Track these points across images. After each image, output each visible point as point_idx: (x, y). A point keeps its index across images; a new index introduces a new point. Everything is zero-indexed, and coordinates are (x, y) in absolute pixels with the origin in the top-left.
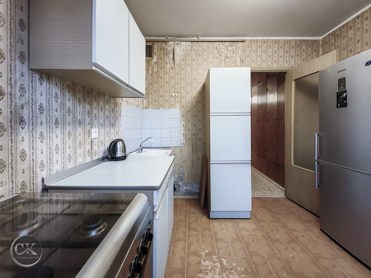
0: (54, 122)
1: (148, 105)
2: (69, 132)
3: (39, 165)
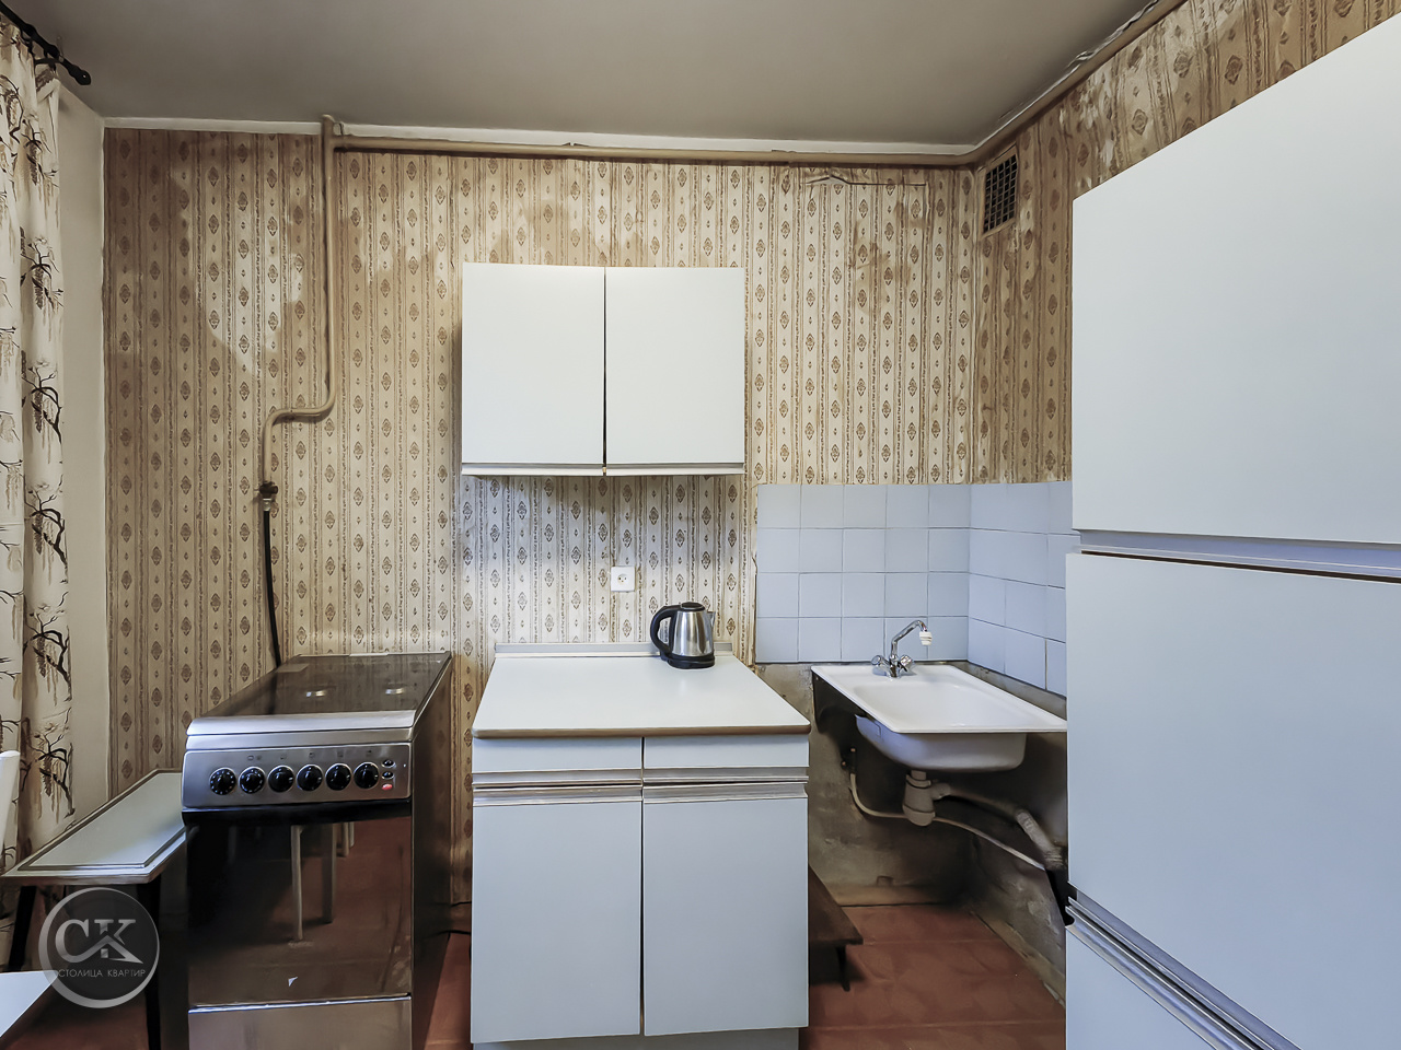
1: (994, 461)
2: (549, 574)
3: (490, 622)
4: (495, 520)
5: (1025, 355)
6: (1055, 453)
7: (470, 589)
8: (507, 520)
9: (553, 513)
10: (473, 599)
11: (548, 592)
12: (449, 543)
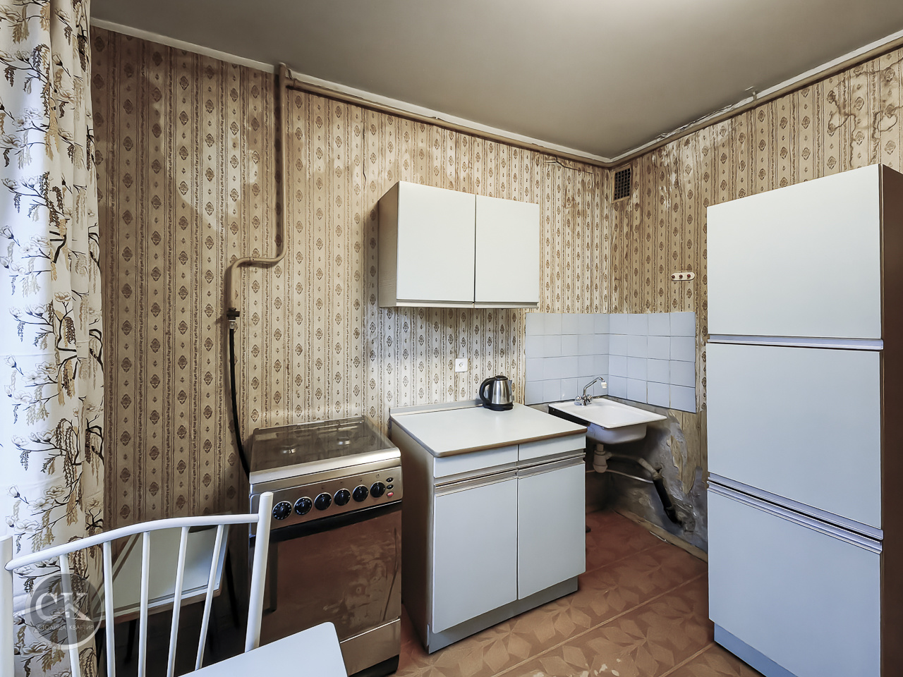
1: (621, 304)
2: (421, 364)
3: (386, 395)
4: (390, 333)
5: (636, 257)
6: (650, 301)
7: (374, 376)
8: (397, 333)
9: (424, 329)
10: (376, 382)
11: (421, 375)
12: (360, 348)
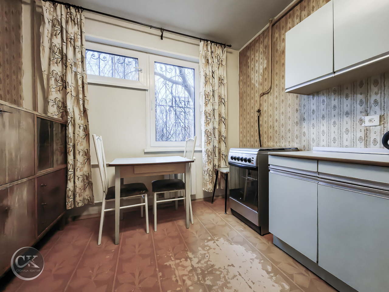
0: (321, 117)
2: (334, 123)
3: (311, 140)
4: (314, 107)
7: (305, 130)
8: (318, 106)
9: (337, 100)
10: (306, 133)
12: (299, 117)
